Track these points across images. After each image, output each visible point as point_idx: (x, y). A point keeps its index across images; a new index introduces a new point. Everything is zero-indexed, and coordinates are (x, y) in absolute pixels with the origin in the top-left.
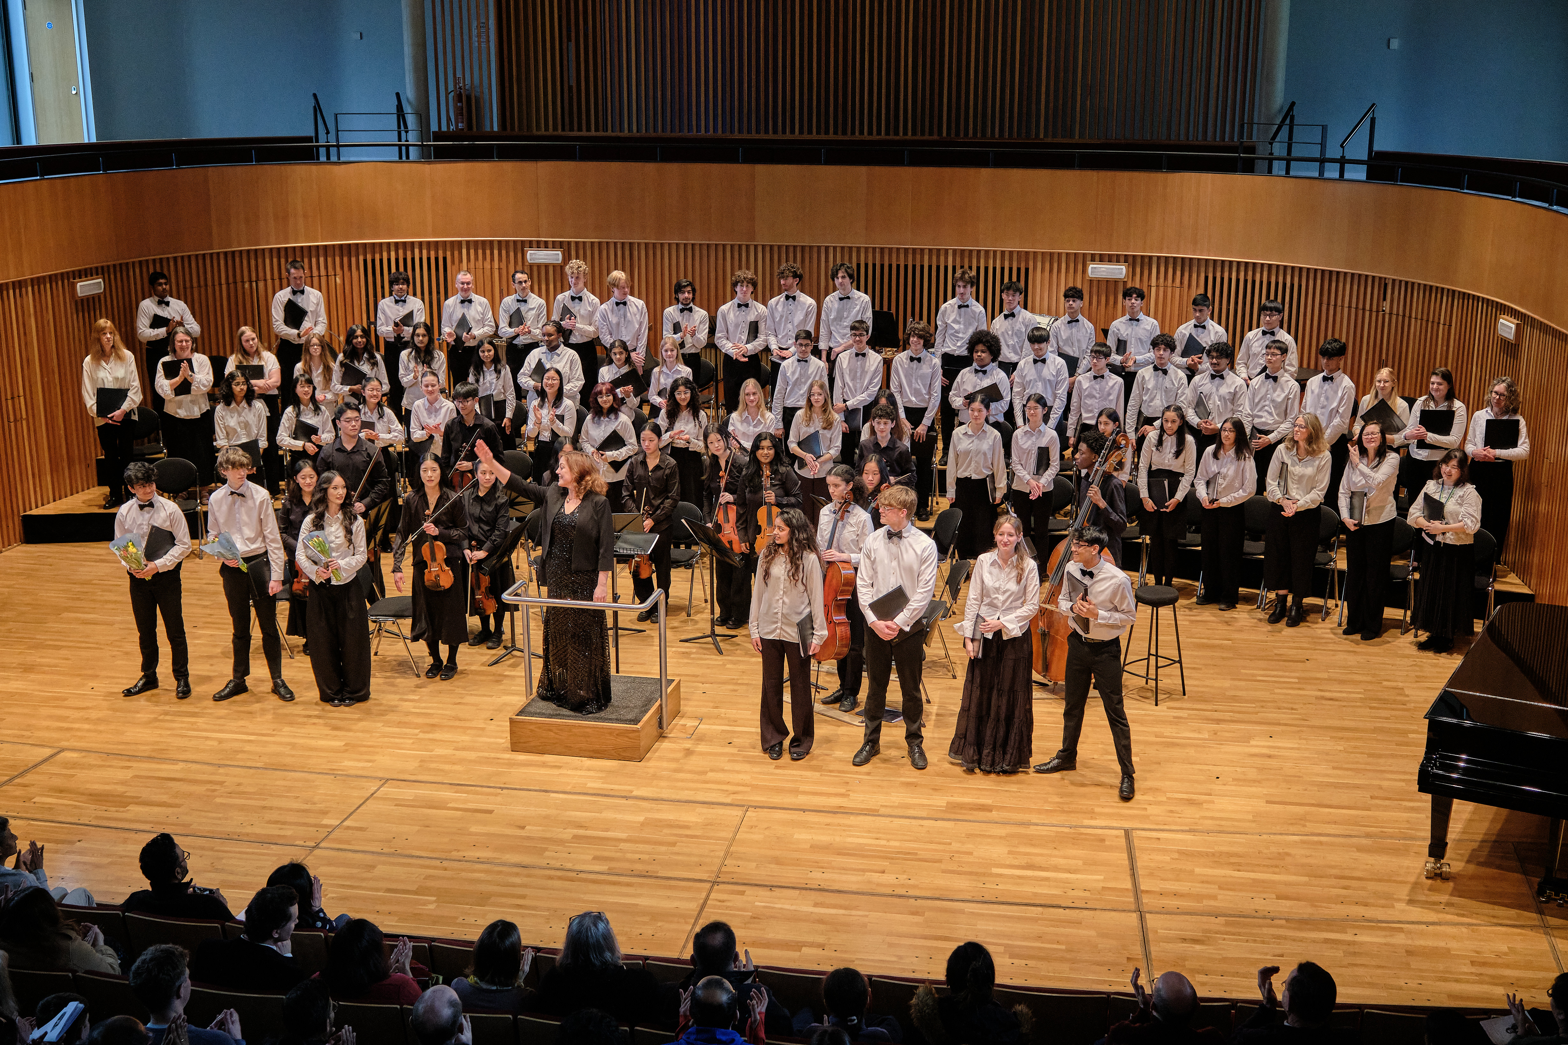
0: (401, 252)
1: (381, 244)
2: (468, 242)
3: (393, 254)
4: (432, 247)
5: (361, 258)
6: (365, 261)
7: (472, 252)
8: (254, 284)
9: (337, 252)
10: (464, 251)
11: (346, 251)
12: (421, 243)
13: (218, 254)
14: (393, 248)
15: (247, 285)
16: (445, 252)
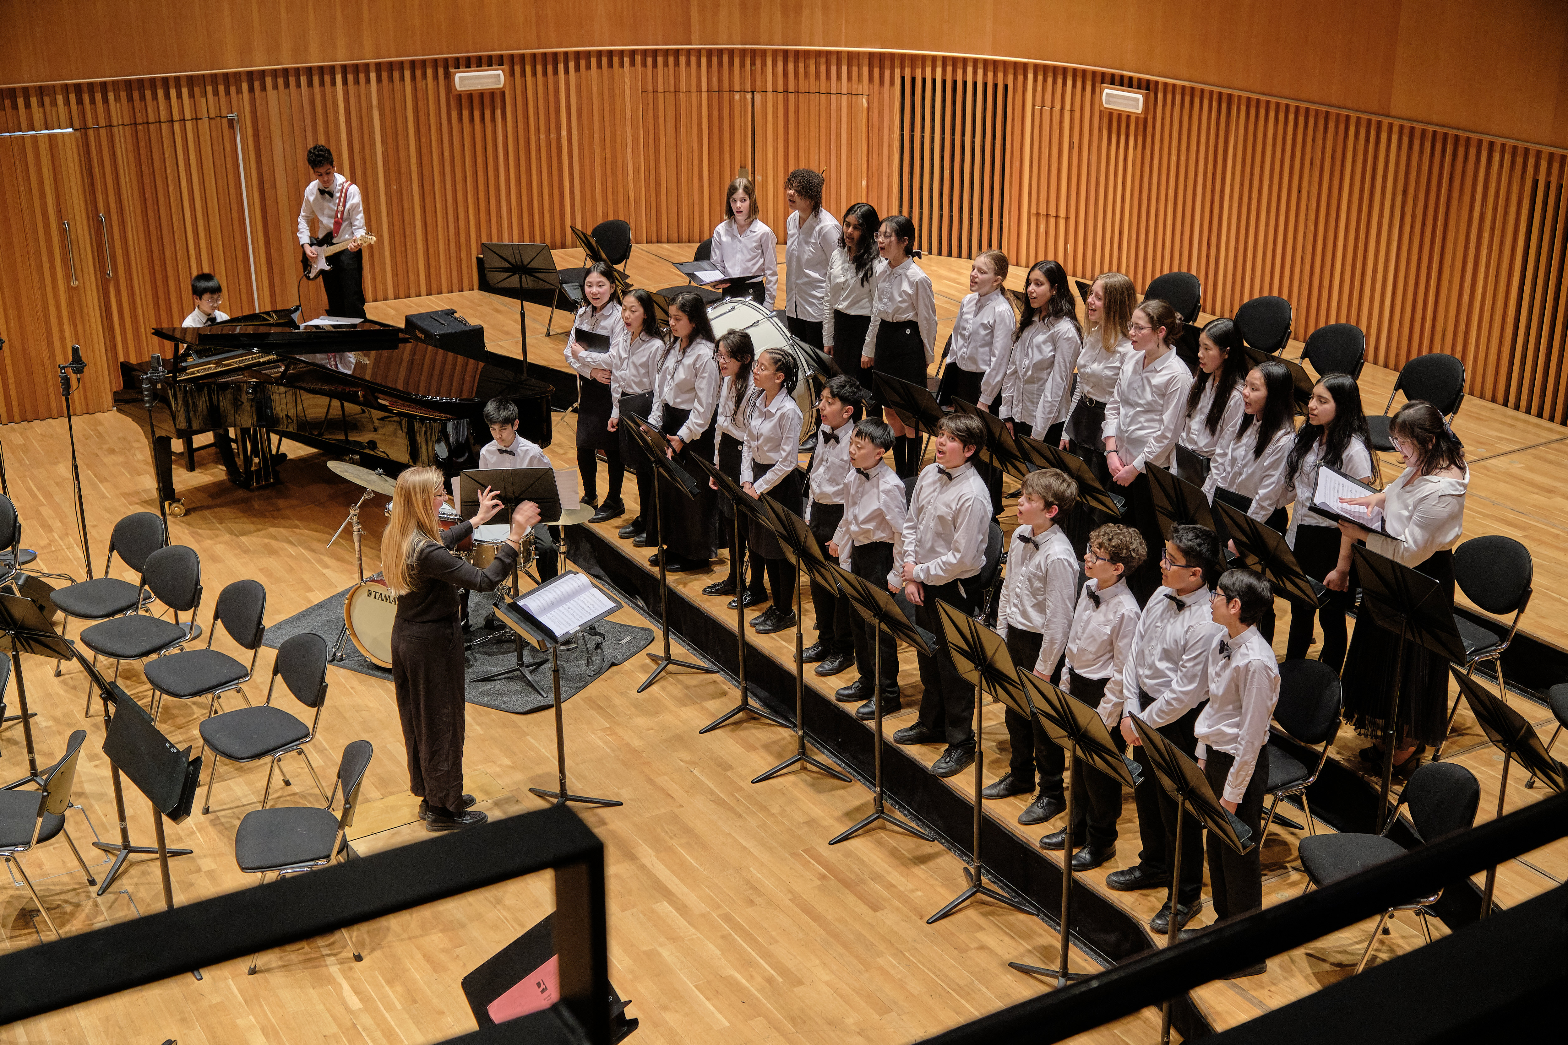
0: (949, 69)
1: (924, 57)
2: (1036, 66)
3: (939, 71)
4: (991, 68)
5: (897, 72)
6: (903, 79)
7: (1040, 78)
8: (749, 96)
9: (866, 62)
10: (1030, 77)
11: (878, 61)
12: (975, 61)
13: (699, 50)
14: (939, 63)
15: (737, 96)
16: (1005, 75)
